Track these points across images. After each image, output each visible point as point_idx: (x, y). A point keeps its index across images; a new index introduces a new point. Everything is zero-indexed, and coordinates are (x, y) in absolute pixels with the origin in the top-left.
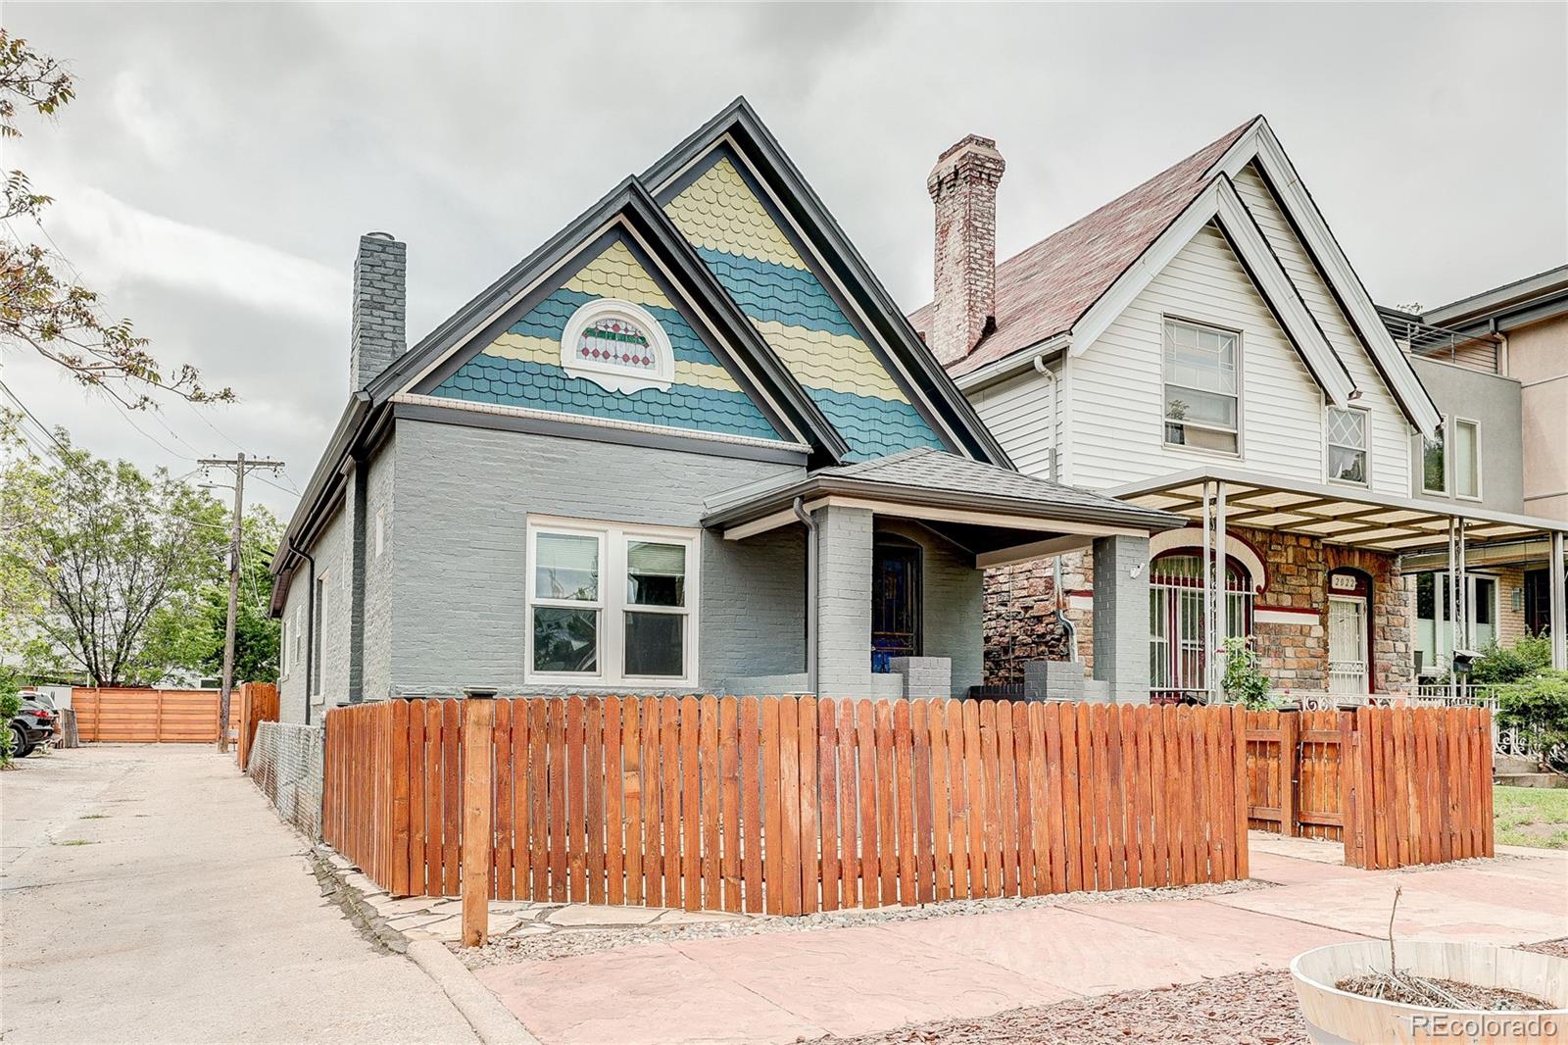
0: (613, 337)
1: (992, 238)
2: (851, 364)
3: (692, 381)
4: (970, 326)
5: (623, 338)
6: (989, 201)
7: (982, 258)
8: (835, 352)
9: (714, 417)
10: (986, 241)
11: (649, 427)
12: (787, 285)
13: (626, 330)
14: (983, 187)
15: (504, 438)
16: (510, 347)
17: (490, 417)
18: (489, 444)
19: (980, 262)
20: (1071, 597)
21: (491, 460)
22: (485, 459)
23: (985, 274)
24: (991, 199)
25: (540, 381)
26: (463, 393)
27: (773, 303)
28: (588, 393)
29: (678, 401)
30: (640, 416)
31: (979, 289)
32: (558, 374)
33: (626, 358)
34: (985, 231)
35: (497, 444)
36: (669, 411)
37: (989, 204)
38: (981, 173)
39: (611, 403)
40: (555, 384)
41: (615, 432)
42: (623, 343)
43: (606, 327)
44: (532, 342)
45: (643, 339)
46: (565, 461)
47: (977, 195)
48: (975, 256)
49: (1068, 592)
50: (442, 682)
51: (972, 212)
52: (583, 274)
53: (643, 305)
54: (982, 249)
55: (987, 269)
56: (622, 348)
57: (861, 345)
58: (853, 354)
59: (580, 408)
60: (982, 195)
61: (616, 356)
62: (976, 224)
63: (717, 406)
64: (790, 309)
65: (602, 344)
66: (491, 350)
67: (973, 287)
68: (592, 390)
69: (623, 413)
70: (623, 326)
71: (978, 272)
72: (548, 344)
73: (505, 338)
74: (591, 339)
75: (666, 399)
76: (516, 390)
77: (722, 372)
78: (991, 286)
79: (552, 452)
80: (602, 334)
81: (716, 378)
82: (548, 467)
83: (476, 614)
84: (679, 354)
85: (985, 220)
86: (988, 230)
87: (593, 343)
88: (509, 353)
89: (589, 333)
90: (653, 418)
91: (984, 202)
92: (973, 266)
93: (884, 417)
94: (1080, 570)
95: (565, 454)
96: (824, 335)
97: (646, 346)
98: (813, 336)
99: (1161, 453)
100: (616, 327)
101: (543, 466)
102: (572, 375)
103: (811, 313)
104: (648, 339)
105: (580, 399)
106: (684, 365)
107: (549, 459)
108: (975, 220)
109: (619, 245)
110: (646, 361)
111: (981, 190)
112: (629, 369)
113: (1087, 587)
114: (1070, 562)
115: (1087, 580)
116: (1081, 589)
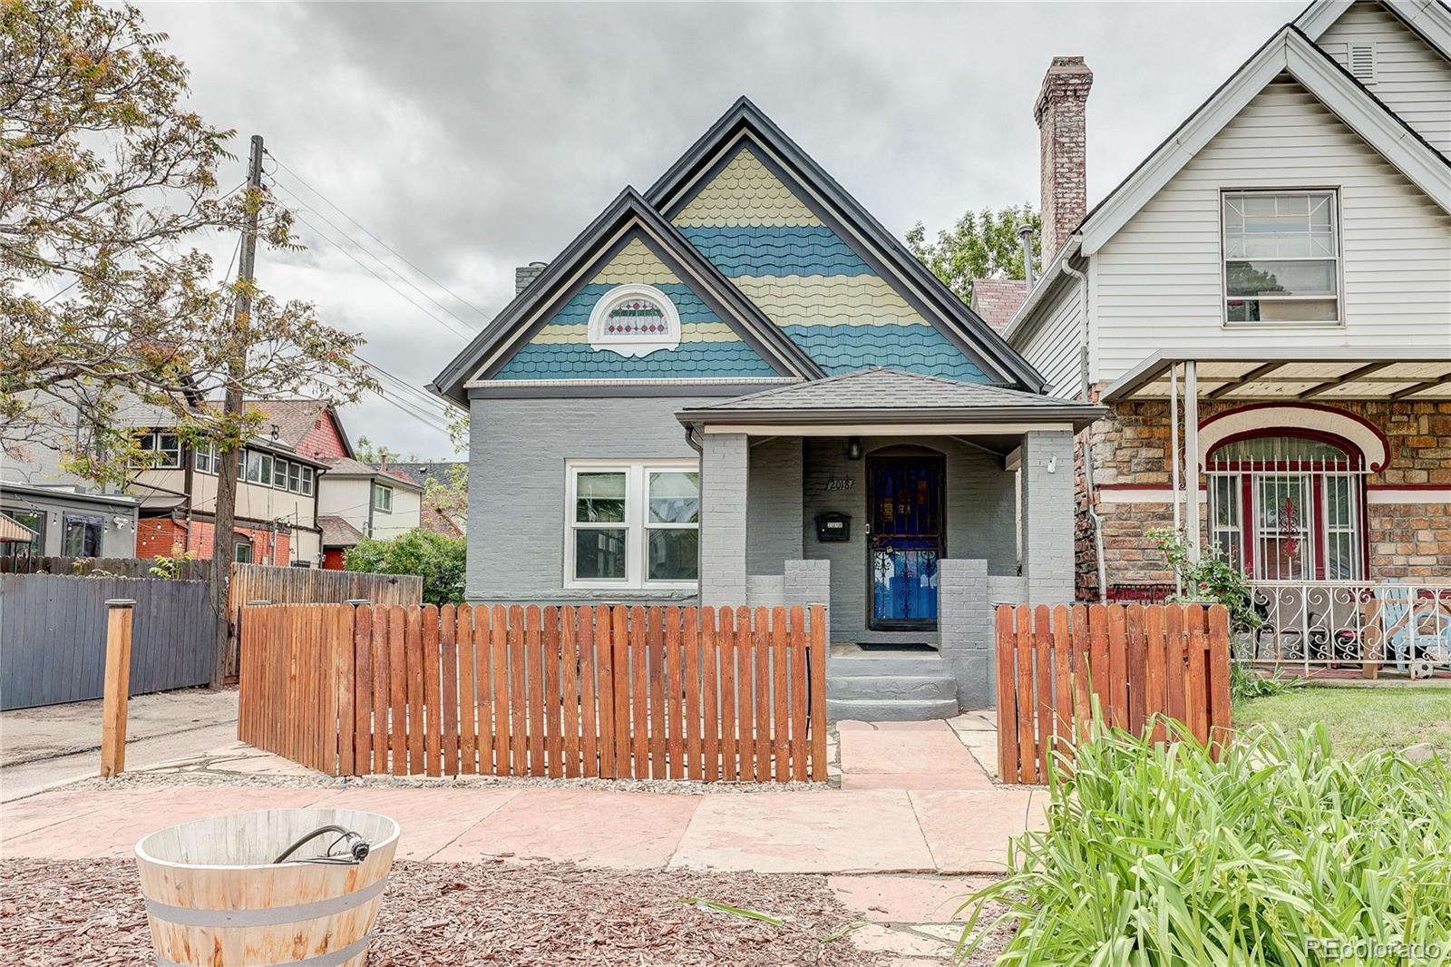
0: (633, 313)
1: (1082, 149)
2: (868, 299)
3: (697, 338)
4: (1057, 238)
5: (642, 313)
6: (1078, 115)
7: (1071, 170)
8: (852, 292)
9: (716, 365)
10: (1074, 154)
11: (659, 381)
12: (802, 242)
13: (645, 306)
14: (1070, 103)
15: (547, 404)
16: (552, 335)
17: (535, 390)
18: (537, 410)
19: (1068, 175)
20: (1101, 492)
21: (537, 421)
22: (533, 421)
23: (1074, 185)
24: (1081, 112)
25: (574, 357)
26: (517, 375)
27: (789, 260)
28: (609, 361)
29: (684, 356)
30: (654, 373)
31: (1068, 201)
32: (586, 350)
33: (644, 329)
34: (1073, 145)
35: (541, 409)
36: (678, 365)
37: (1077, 118)
38: (1065, 91)
39: (629, 366)
40: (585, 358)
41: (632, 389)
42: (642, 317)
43: (629, 306)
44: (568, 328)
45: (659, 311)
46: (593, 415)
47: (1063, 113)
48: (1062, 170)
49: (1099, 487)
50: (500, 588)
51: (1058, 130)
52: (607, 269)
53: (655, 285)
54: (1071, 162)
55: (1077, 180)
56: (641, 321)
57: (879, 281)
58: (870, 290)
59: (605, 373)
60: (1069, 112)
61: (636, 329)
62: (1063, 140)
63: (720, 355)
64: (806, 261)
65: (624, 321)
66: (537, 340)
67: (1060, 200)
68: (613, 358)
69: (638, 373)
70: (641, 304)
71: (1066, 185)
72: (579, 328)
73: (547, 329)
74: (617, 318)
75: (675, 356)
76: (555, 367)
77: (724, 327)
78: (1082, 195)
79: (583, 410)
80: (624, 313)
81: (719, 333)
82: (580, 421)
83: (525, 537)
84: (684, 318)
85: (1072, 135)
86: (1076, 143)
87: (617, 321)
88: (549, 340)
89: (615, 313)
90: (664, 373)
91: (1071, 118)
92: (1060, 180)
93: (902, 341)
94: (1111, 464)
95: (591, 410)
96: (841, 278)
97: (661, 315)
98: (829, 281)
99: (1221, 334)
100: (636, 306)
101: (575, 421)
102: (597, 349)
103: (826, 261)
104: (663, 311)
105: (605, 366)
106: (690, 327)
107: (581, 415)
108: (1062, 136)
109: (636, 241)
110: (661, 328)
111: (1068, 107)
112: (648, 337)
113: (1122, 480)
114: (1098, 458)
115: (1121, 473)
116: (1112, 483)
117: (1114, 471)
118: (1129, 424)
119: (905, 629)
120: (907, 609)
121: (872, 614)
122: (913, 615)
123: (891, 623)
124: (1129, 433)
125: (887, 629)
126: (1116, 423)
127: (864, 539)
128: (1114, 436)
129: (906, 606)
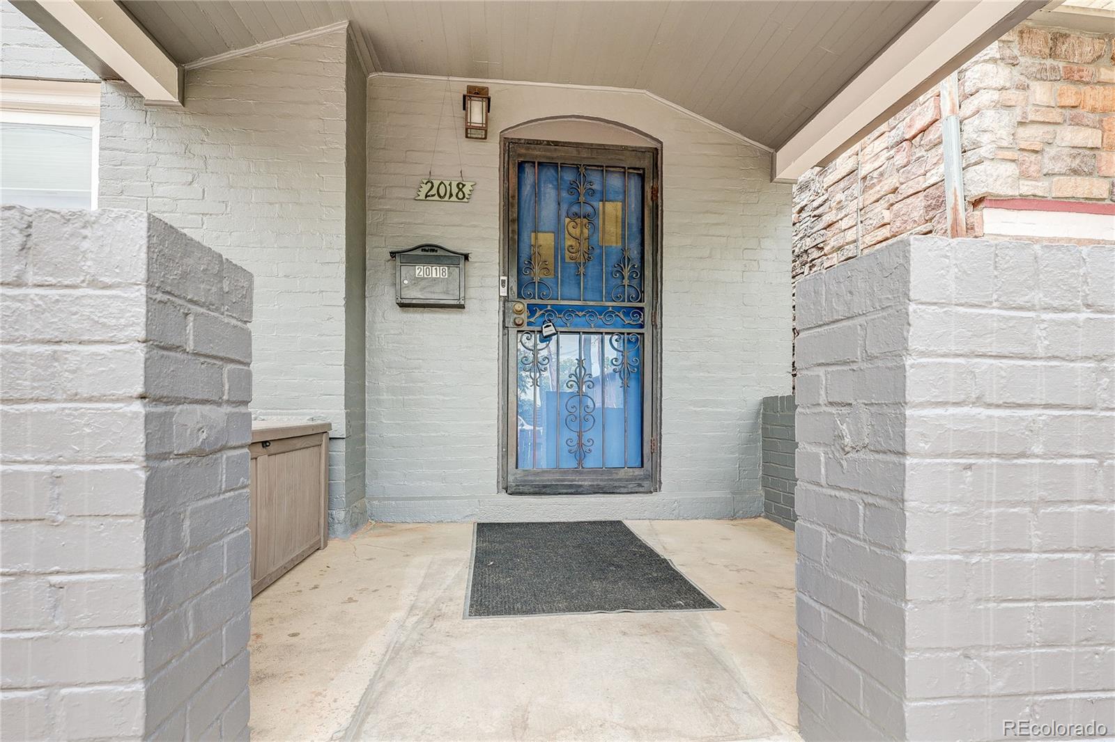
20: (987, 211)
49: (978, 201)
94: (1008, 155)
113: (1026, 188)
114: (985, 138)
115: (1025, 175)
116: (1010, 192)
117: (1012, 169)
118: (1041, 76)
119: (576, 491)
120: (580, 452)
121: (512, 461)
122: (590, 463)
123: (547, 479)
124: (1041, 93)
125: (542, 490)
126: (1016, 70)
127: (495, 306)
128: (1013, 96)
129: (580, 445)
